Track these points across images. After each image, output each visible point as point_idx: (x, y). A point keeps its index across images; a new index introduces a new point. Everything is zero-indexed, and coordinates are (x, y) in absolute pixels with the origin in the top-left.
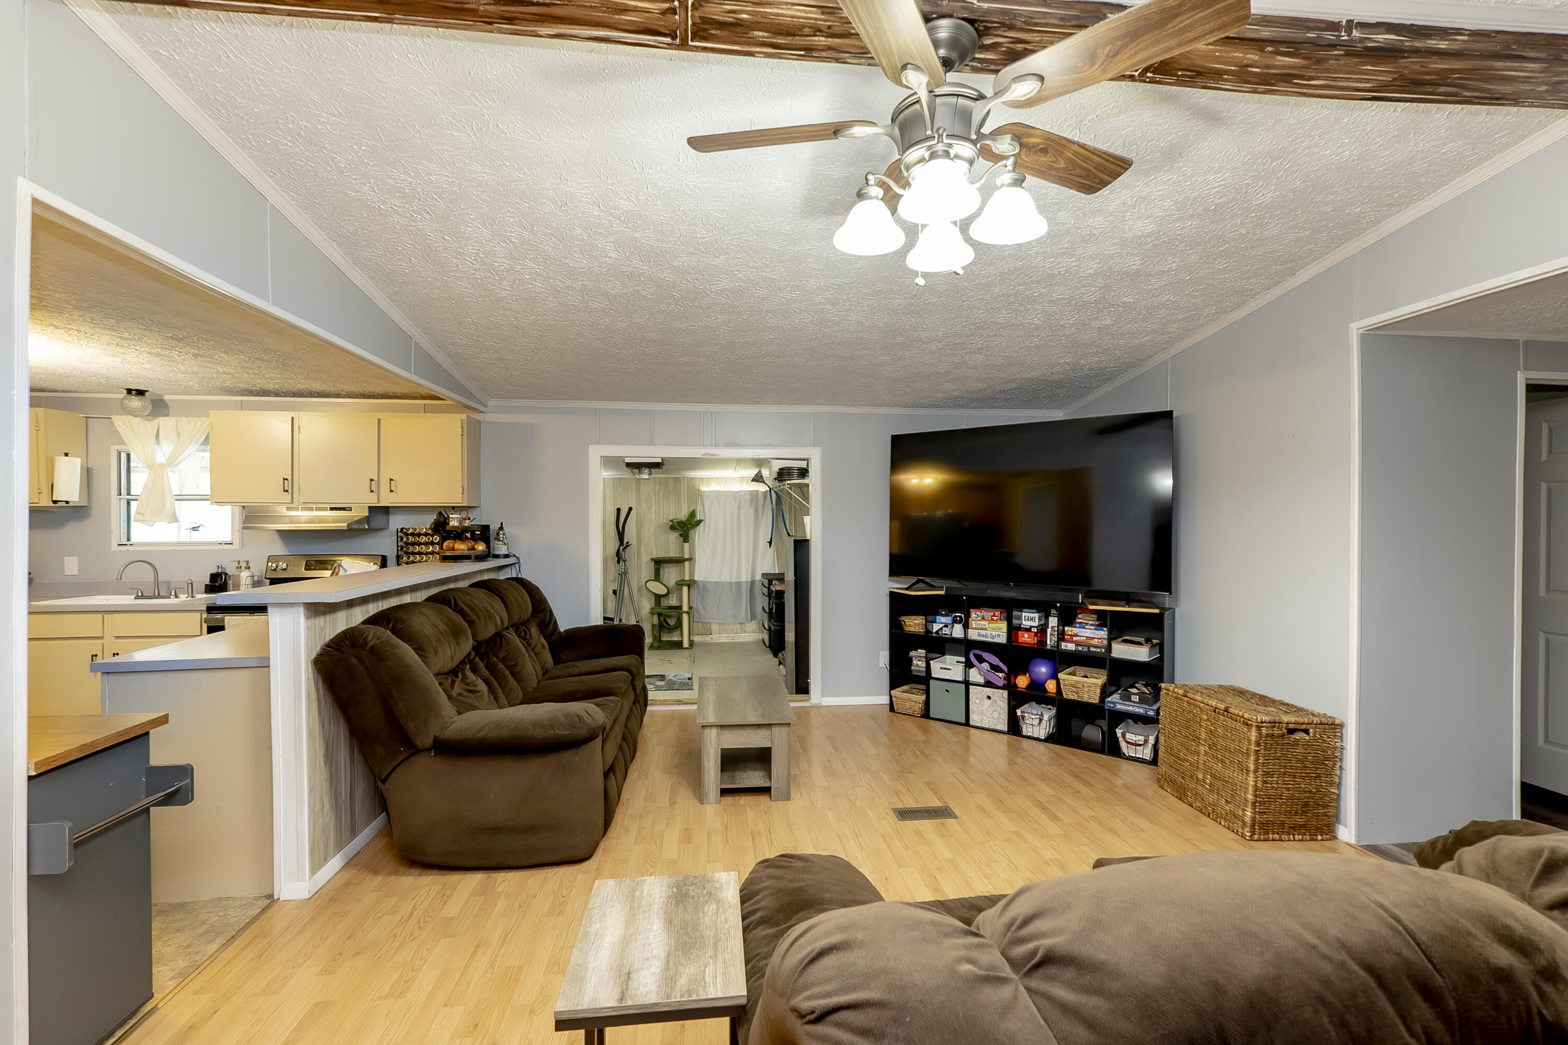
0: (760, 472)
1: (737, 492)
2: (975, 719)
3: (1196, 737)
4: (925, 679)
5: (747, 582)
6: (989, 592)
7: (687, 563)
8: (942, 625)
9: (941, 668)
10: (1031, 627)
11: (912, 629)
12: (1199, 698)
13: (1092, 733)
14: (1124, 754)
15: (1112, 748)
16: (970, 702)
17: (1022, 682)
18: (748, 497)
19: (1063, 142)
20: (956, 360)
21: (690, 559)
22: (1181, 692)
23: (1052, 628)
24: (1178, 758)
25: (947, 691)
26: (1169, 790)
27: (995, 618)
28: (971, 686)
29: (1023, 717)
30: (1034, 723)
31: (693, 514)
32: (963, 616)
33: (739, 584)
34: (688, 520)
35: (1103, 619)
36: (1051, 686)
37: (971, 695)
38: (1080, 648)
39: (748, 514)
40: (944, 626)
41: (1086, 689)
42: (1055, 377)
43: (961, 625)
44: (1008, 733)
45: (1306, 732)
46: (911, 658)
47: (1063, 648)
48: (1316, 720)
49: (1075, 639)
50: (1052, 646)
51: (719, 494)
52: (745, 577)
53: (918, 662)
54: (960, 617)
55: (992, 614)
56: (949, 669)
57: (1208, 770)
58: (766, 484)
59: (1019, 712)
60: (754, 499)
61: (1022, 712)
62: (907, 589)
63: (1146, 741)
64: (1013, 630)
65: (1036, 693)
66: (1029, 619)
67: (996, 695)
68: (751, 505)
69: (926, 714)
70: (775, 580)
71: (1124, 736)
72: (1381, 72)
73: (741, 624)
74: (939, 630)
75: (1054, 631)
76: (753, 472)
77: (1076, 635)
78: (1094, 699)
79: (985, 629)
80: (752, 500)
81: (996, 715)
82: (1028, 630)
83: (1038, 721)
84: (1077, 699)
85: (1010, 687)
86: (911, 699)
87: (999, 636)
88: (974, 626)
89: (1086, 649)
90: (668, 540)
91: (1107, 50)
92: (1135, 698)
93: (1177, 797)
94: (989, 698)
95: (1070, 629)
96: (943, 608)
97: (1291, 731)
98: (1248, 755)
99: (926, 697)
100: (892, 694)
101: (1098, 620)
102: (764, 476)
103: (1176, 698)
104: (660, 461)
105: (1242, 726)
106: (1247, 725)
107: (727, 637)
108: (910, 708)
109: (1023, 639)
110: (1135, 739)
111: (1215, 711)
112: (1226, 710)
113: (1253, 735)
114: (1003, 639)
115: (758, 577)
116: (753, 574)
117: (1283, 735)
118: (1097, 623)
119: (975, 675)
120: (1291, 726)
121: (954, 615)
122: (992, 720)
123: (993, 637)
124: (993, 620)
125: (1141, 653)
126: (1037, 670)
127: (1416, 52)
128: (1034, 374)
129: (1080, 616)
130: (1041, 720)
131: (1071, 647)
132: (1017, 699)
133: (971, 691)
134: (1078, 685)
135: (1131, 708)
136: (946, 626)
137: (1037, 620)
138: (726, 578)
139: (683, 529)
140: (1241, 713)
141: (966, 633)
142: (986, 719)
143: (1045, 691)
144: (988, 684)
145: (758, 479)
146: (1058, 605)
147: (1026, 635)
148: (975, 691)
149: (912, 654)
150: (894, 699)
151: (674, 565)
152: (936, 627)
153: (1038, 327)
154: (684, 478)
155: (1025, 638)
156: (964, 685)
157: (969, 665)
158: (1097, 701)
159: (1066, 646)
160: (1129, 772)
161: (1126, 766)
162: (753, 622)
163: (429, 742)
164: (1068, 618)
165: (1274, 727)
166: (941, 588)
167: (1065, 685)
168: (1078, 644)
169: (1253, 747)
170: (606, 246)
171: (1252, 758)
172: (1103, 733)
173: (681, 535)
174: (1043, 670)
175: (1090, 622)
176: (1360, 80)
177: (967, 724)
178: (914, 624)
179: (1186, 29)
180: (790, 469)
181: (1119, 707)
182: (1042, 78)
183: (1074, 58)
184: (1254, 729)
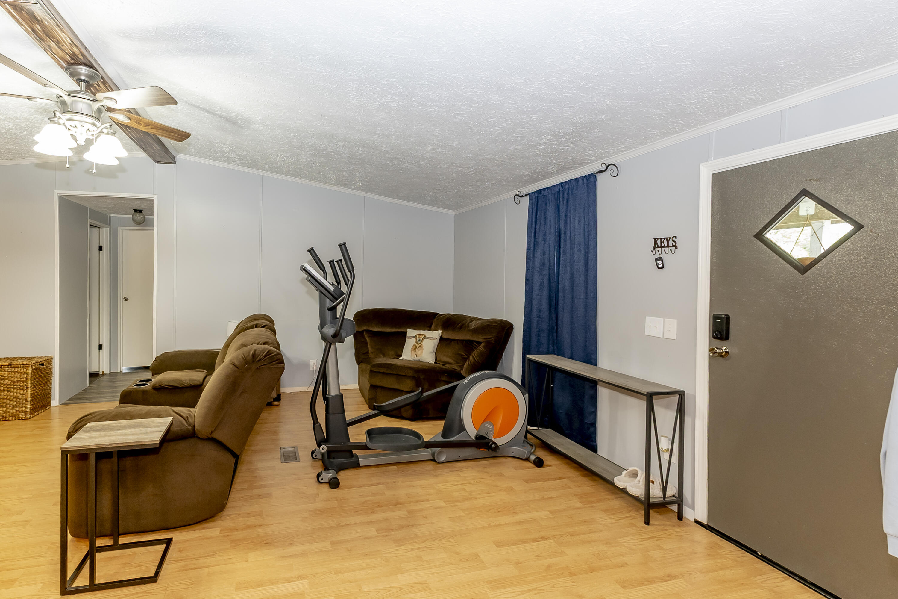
45: (43, 365)
48: (47, 359)
98: (27, 380)
105: (26, 369)
112: (10, 365)
113: (30, 372)
117: (38, 368)
120: (40, 364)
165: (35, 366)
169: (30, 376)
171: (30, 381)
182: (130, 120)
183: (144, 122)
184: (30, 367)
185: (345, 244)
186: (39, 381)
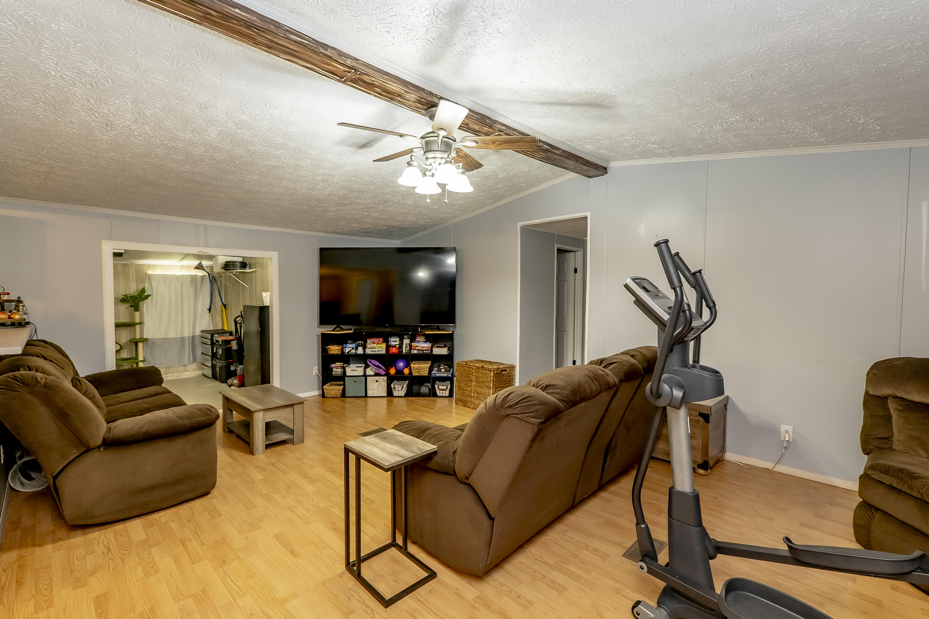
0: (201, 262)
1: (180, 276)
2: (370, 393)
3: (471, 380)
4: (342, 378)
5: (189, 337)
6: (377, 329)
7: (138, 327)
8: (349, 348)
9: (352, 370)
10: (396, 345)
11: (334, 352)
12: (472, 364)
13: (425, 389)
14: (438, 395)
15: (433, 394)
16: (368, 385)
17: (393, 371)
18: (189, 279)
19: (468, 156)
20: (366, 214)
21: (141, 323)
22: (464, 363)
23: (406, 344)
24: (464, 390)
25: (355, 381)
26: (460, 404)
27: (380, 342)
28: (368, 377)
29: (394, 388)
30: (399, 389)
31: (143, 290)
32: (363, 342)
33: (182, 339)
34: (138, 295)
35: (428, 338)
36: (406, 371)
37: (368, 382)
38: (420, 352)
39: (189, 291)
40: (352, 349)
41: (423, 370)
42: (405, 226)
43: (362, 347)
44: (387, 397)
45: (506, 371)
46: (332, 368)
47: (412, 353)
48: (509, 366)
49: (416, 348)
50: (406, 353)
51: (165, 277)
52: (187, 333)
53: (337, 370)
54: (361, 343)
55: (378, 340)
56: (357, 370)
57: (476, 392)
58: (205, 271)
59: (392, 386)
60: (193, 281)
61: (394, 385)
62: (332, 331)
63: (447, 388)
64: (388, 347)
65: (400, 376)
66: (394, 341)
67: (380, 380)
68: (191, 285)
69: (343, 395)
70: (216, 334)
71: (438, 387)
72: (543, 155)
73: (184, 366)
74: (349, 351)
75: (407, 345)
76: (196, 263)
77: (417, 346)
78: (426, 373)
79: (375, 348)
80: (192, 282)
81: (380, 389)
82: (395, 346)
83: (401, 388)
84: (418, 375)
85: (387, 374)
86: (333, 389)
87: (382, 350)
88: (369, 347)
89: (422, 352)
90: (119, 310)
91: (499, 143)
92: (443, 370)
93: (463, 406)
94: (377, 381)
95: (414, 344)
96: (350, 340)
97: (502, 371)
98: (490, 382)
99: (344, 387)
100: (324, 388)
101: (425, 339)
102: (203, 265)
103: (463, 366)
104: (123, 251)
105: (488, 372)
106: (490, 371)
107: (173, 376)
108: (335, 394)
109: (392, 351)
110: (443, 388)
111: (478, 368)
112: (482, 367)
113: (492, 374)
114: (384, 352)
115: (198, 333)
116: (194, 332)
117: (500, 373)
118: (425, 340)
119: (369, 372)
120: (502, 369)
121: (358, 342)
122: (378, 392)
123: (379, 351)
124: (379, 343)
125: (444, 351)
126: (399, 365)
127: (552, 152)
128: (397, 224)
129: (417, 338)
130: (403, 387)
131: (415, 352)
132: (391, 379)
133: (368, 380)
134: (419, 369)
135: (442, 375)
136: (353, 349)
137: (398, 342)
138: (172, 334)
139: (134, 302)
140: (488, 367)
141: (364, 351)
142: (375, 392)
143: (403, 374)
144: (377, 375)
145: (199, 267)
146: (410, 333)
147: (394, 349)
148: (370, 379)
149: (332, 366)
150: (325, 391)
151: (124, 328)
152: (347, 350)
153: (409, 205)
154: (132, 264)
155: (394, 350)
156: (364, 378)
157: (367, 366)
158: (427, 374)
159: (414, 352)
160: (440, 403)
161: (439, 400)
162: (194, 363)
163: (99, 441)
164: (413, 339)
165: (497, 370)
166: (351, 329)
167: (413, 369)
168: (419, 350)
169: (492, 379)
170: (213, 131)
171: (492, 383)
172: (429, 389)
173: (132, 306)
174: (402, 364)
175: (422, 340)
176: (539, 155)
177: (366, 396)
178: (334, 349)
179: (520, 146)
180: (234, 262)
181: (437, 375)
182: (477, 143)
183: (489, 141)
184: (492, 372)
185: (666, 242)
186: (501, 384)
